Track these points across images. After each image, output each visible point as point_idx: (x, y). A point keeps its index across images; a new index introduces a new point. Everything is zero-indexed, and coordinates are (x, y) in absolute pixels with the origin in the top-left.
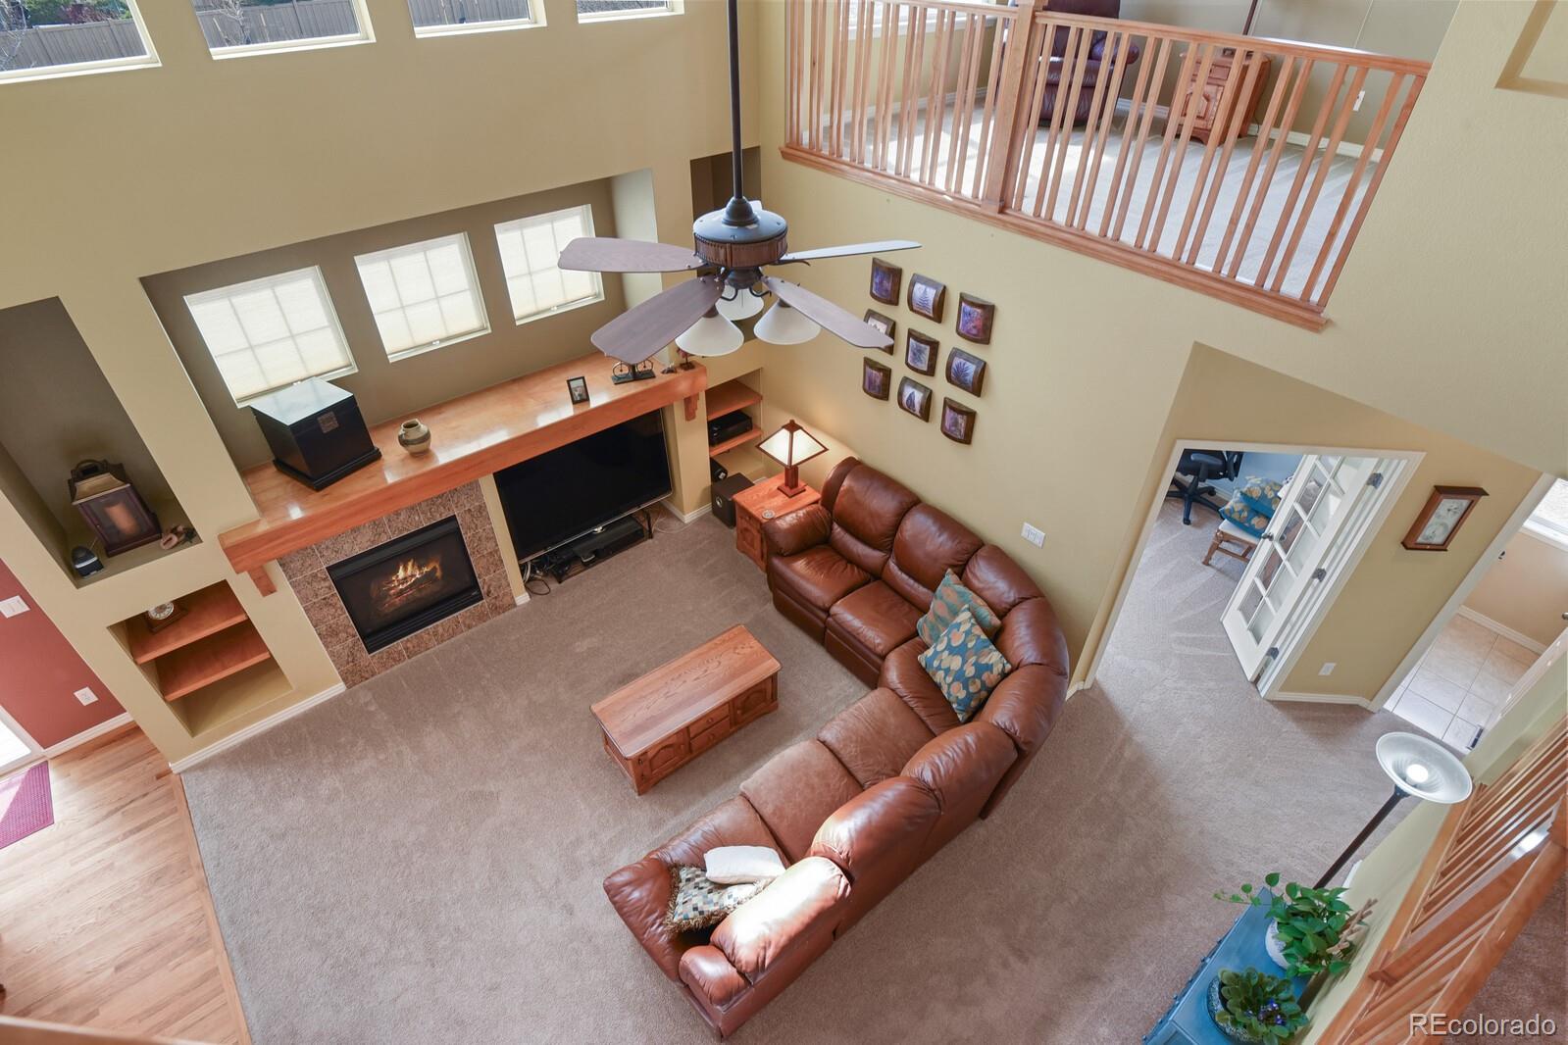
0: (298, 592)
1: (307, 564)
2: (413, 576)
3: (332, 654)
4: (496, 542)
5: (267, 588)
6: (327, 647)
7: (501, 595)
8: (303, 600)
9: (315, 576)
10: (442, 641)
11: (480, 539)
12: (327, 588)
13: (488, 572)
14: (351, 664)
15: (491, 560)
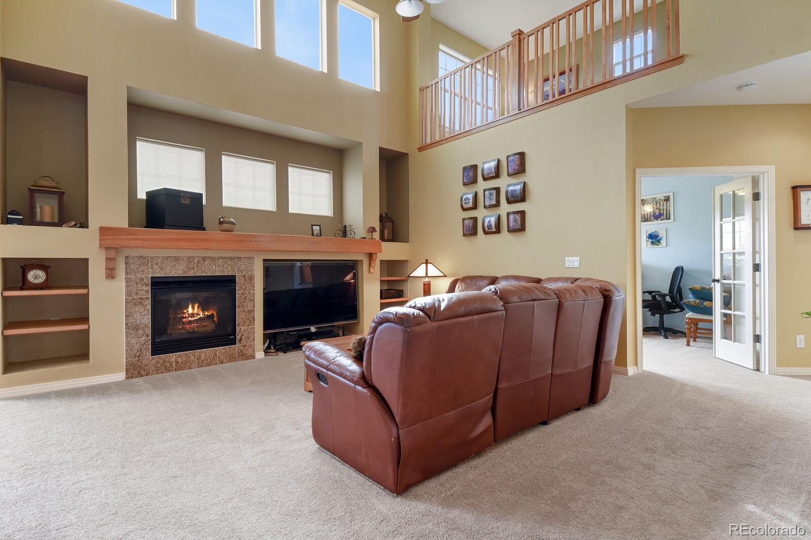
0: (127, 286)
1: (140, 269)
2: (198, 314)
3: (128, 344)
4: (254, 304)
5: (111, 274)
6: (127, 337)
7: (248, 344)
8: (128, 293)
9: (142, 280)
10: (202, 366)
11: (245, 299)
12: (146, 291)
13: (244, 325)
14: (137, 358)
15: (248, 316)
